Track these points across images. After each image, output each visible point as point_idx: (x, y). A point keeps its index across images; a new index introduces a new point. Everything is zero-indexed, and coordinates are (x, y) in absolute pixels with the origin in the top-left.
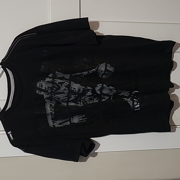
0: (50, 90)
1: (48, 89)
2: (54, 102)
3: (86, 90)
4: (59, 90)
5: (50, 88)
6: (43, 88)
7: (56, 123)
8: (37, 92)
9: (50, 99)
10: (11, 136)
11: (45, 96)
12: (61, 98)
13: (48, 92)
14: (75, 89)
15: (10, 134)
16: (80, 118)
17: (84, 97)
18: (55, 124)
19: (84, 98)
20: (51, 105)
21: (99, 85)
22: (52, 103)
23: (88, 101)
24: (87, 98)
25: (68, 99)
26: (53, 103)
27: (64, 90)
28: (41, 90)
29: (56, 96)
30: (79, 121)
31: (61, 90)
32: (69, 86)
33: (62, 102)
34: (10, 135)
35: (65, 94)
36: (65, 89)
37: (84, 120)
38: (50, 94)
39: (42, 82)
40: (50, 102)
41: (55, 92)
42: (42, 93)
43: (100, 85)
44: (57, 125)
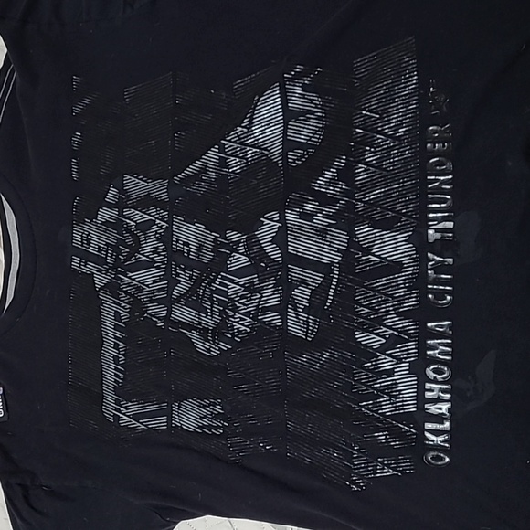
0: (112, 255)
1: (107, 251)
2: (124, 301)
3: (223, 245)
4: (139, 253)
6: (93, 250)
7: (125, 408)
8: (75, 264)
9: (113, 289)
11: (100, 280)
12: (147, 286)
13: (107, 264)
14: (188, 245)
16: (205, 417)
17: (223, 278)
18: (120, 412)
19: (221, 284)
20: (117, 316)
21: (266, 218)
22: (119, 305)
23: (242, 297)
24: (232, 281)
25: (170, 288)
26: (124, 307)
27: (154, 253)
28: (86, 257)
29: (129, 277)
30: (199, 428)
31: (143, 255)
32: (167, 237)
33: (152, 301)
35: (158, 268)
36: (157, 248)
37: (219, 427)
38: (111, 268)
39: (88, 227)
40: (115, 303)
41: (126, 261)
42: (90, 267)
43: (271, 220)
44: (125, 420)
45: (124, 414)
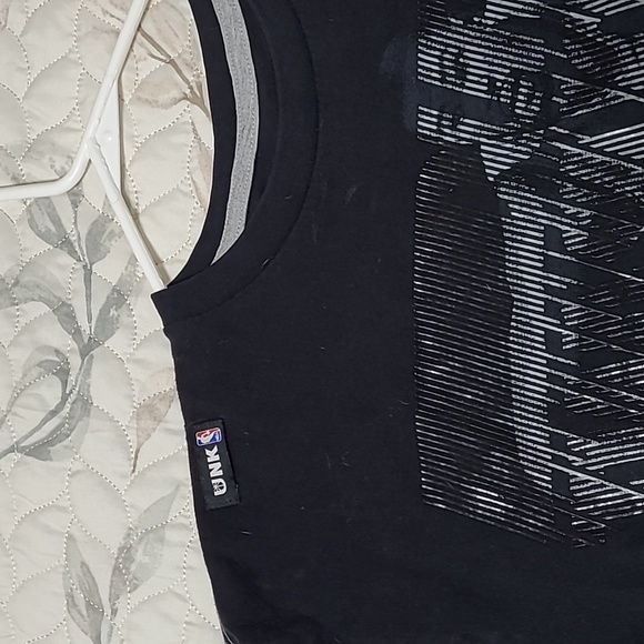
0: (530, 97)
1: (515, 88)
2: (572, 202)
4: (615, 86)
5: (529, 76)
6: (475, 89)
8: (427, 123)
9: (538, 176)
10: (216, 470)
11: (498, 158)
13: (517, 118)
15: (210, 447)
20: (552, 238)
22: (561, 212)
26: (573, 216)
28: (455, 107)
29: (586, 147)
31: (627, 89)
34: (212, 455)
42: (468, 129)
44: (583, 482)
45: (582, 469)
